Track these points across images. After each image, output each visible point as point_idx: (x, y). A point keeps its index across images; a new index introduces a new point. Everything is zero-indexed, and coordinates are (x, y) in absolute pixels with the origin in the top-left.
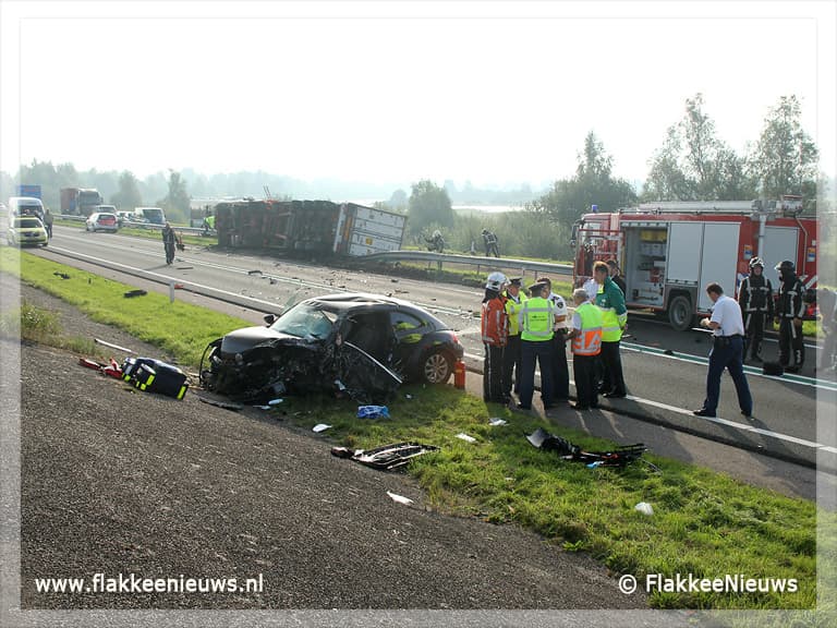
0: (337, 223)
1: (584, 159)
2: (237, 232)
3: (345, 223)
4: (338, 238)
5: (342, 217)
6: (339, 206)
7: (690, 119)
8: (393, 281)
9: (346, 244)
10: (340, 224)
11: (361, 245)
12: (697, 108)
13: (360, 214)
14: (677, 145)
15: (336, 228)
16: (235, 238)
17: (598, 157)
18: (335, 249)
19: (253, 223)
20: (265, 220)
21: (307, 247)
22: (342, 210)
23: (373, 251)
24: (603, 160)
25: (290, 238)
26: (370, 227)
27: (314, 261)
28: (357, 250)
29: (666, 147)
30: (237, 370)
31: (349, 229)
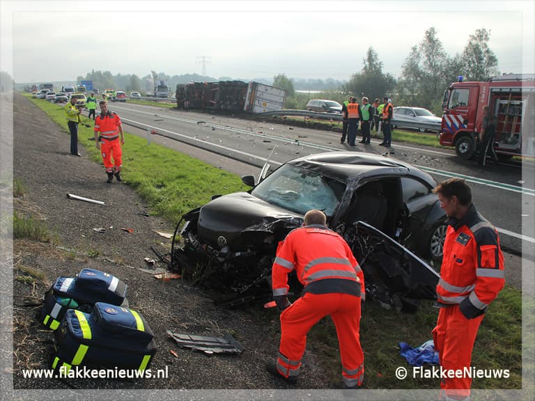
0: (246, 93)
1: (367, 63)
2: (187, 100)
3: (251, 93)
4: (247, 103)
5: (249, 90)
6: (248, 84)
7: (428, 41)
8: (290, 129)
9: (251, 106)
10: (248, 94)
11: (260, 106)
12: (432, 35)
13: (260, 88)
14: (418, 56)
15: (245, 96)
16: (187, 104)
17: (374, 63)
18: (245, 108)
19: (196, 95)
20: (203, 92)
21: (229, 107)
22: (249, 86)
23: (267, 111)
24: (377, 64)
25: (218, 102)
26: (266, 96)
27: (233, 115)
28: (258, 109)
29: (411, 57)
30: (221, 259)
31: (253, 98)
